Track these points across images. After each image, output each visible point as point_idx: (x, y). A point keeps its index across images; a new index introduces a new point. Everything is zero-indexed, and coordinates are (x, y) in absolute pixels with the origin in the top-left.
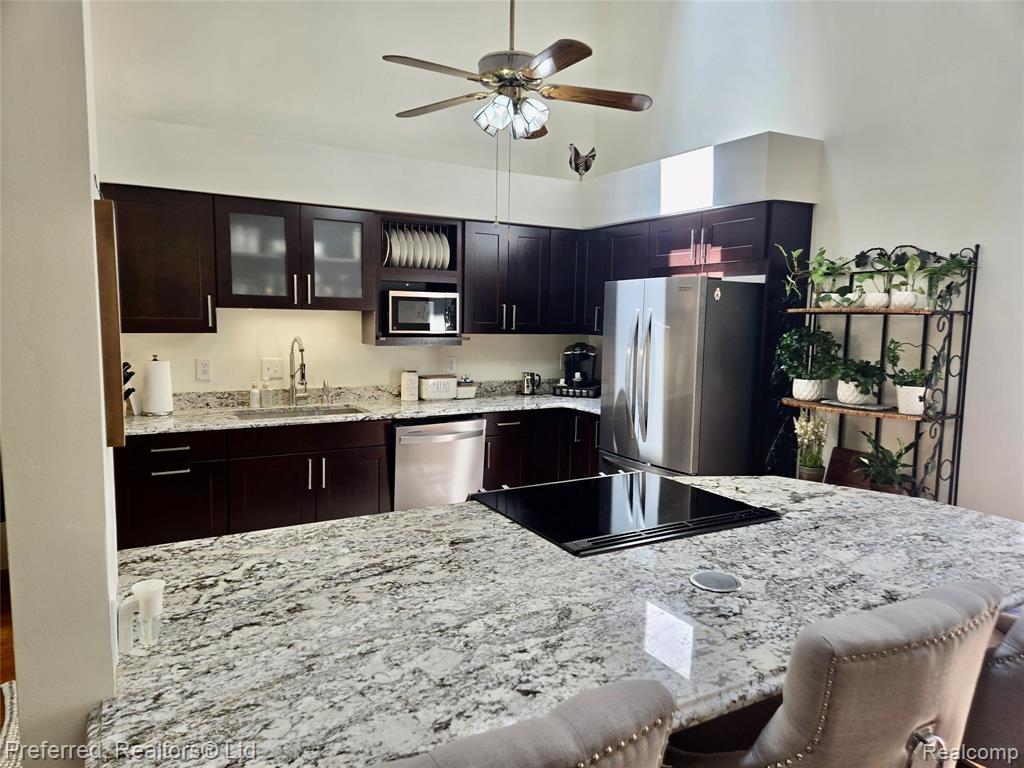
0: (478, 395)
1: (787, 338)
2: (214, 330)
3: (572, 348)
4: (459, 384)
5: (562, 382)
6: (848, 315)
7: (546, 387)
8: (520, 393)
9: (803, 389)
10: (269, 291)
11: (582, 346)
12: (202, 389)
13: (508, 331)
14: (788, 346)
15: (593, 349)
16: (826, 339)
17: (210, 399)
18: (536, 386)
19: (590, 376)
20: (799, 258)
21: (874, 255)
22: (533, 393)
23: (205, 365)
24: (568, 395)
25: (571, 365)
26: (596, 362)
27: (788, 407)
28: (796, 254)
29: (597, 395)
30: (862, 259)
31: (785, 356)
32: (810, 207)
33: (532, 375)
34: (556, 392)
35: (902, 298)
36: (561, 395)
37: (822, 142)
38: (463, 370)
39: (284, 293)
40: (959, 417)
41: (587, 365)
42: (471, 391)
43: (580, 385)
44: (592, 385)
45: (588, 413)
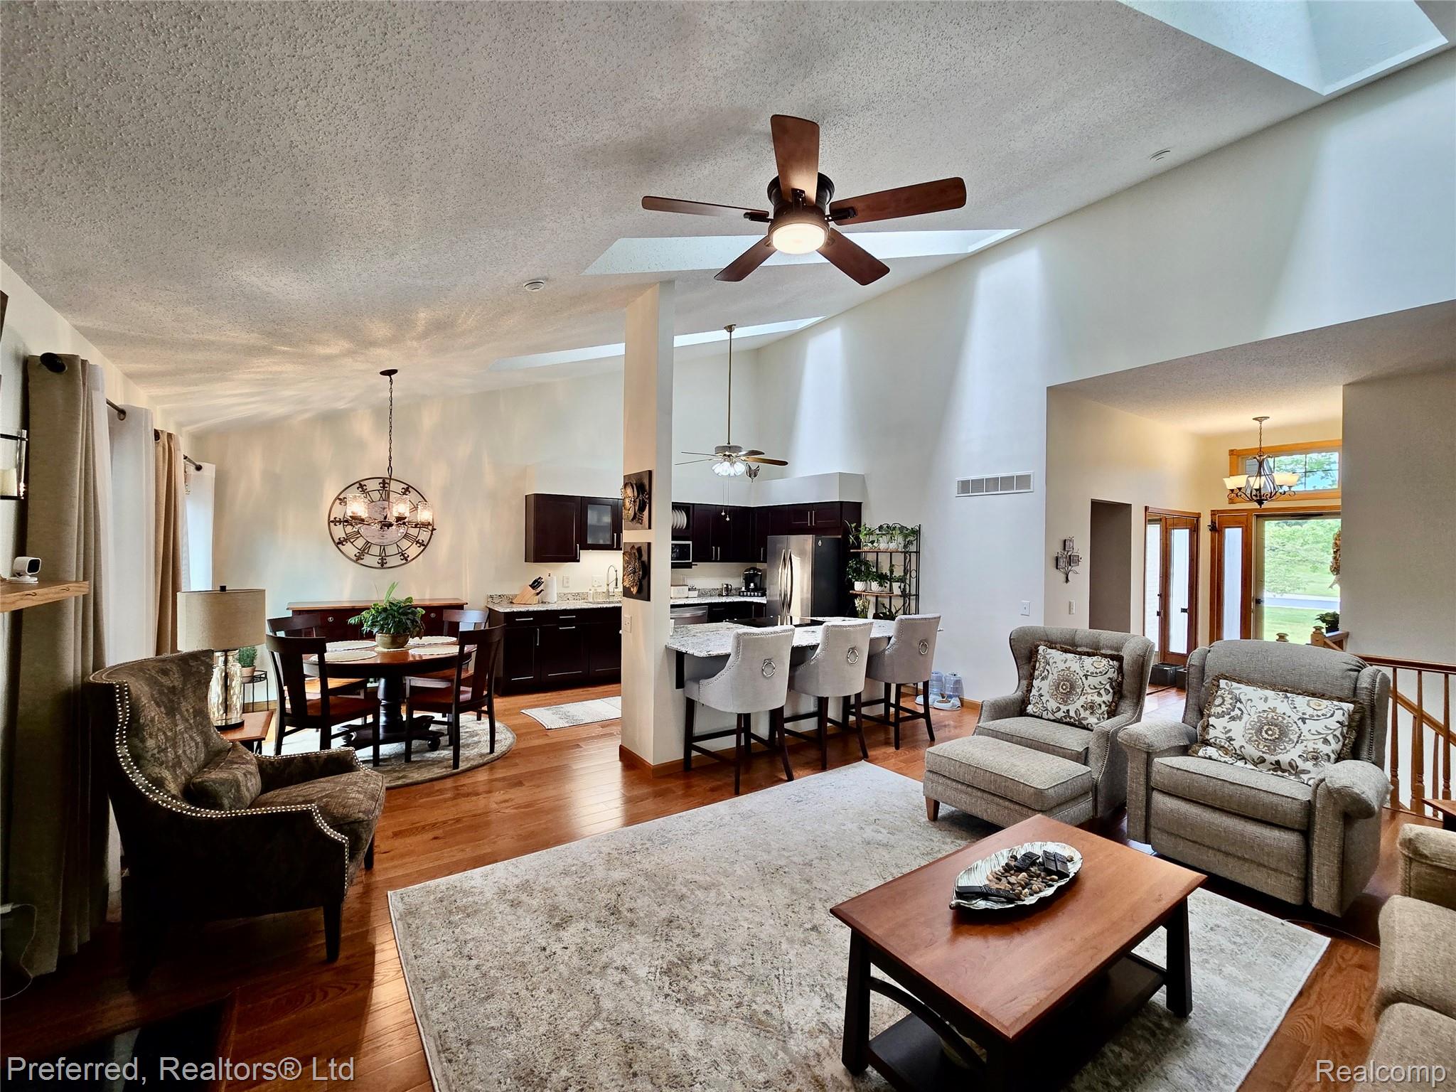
0: (699, 596)
1: (852, 563)
2: (578, 561)
3: (749, 570)
4: (689, 590)
5: (743, 589)
6: (877, 552)
7: (733, 592)
8: (721, 595)
9: (859, 586)
10: (601, 542)
11: (754, 569)
12: (566, 591)
13: (716, 561)
14: (852, 567)
15: (760, 571)
16: (866, 563)
17: (569, 596)
18: (728, 591)
19: (758, 584)
20: (855, 527)
21: (885, 526)
22: (727, 595)
23: (568, 579)
24: (747, 596)
25: (748, 579)
26: (763, 578)
27: (852, 594)
28: (853, 525)
29: (764, 595)
30: (881, 528)
31: (851, 572)
32: (860, 504)
33: (727, 585)
34: (740, 594)
35: (893, 546)
36: (743, 596)
37: (863, 476)
38: (690, 582)
39: (608, 543)
40: (917, 595)
41: (757, 580)
42: (695, 593)
43: (754, 590)
44: (762, 591)
45: (760, 603)
